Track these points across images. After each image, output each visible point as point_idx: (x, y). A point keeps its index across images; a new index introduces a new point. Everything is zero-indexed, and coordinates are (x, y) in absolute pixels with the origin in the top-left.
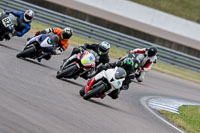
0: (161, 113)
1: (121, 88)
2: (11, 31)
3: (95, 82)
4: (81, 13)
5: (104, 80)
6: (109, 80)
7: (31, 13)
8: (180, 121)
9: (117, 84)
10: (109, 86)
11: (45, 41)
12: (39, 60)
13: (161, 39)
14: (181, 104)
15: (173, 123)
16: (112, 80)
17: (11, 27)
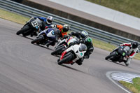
0: (120, 83)
1: (84, 58)
2: (38, 30)
3: (66, 53)
4: (64, 13)
5: (72, 52)
6: (75, 52)
7: (51, 18)
8: (134, 89)
9: (80, 55)
10: (75, 56)
11: (50, 33)
12: (48, 46)
13: (120, 31)
14: (135, 76)
15: (128, 90)
16: (77, 52)
17: (37, 27)
